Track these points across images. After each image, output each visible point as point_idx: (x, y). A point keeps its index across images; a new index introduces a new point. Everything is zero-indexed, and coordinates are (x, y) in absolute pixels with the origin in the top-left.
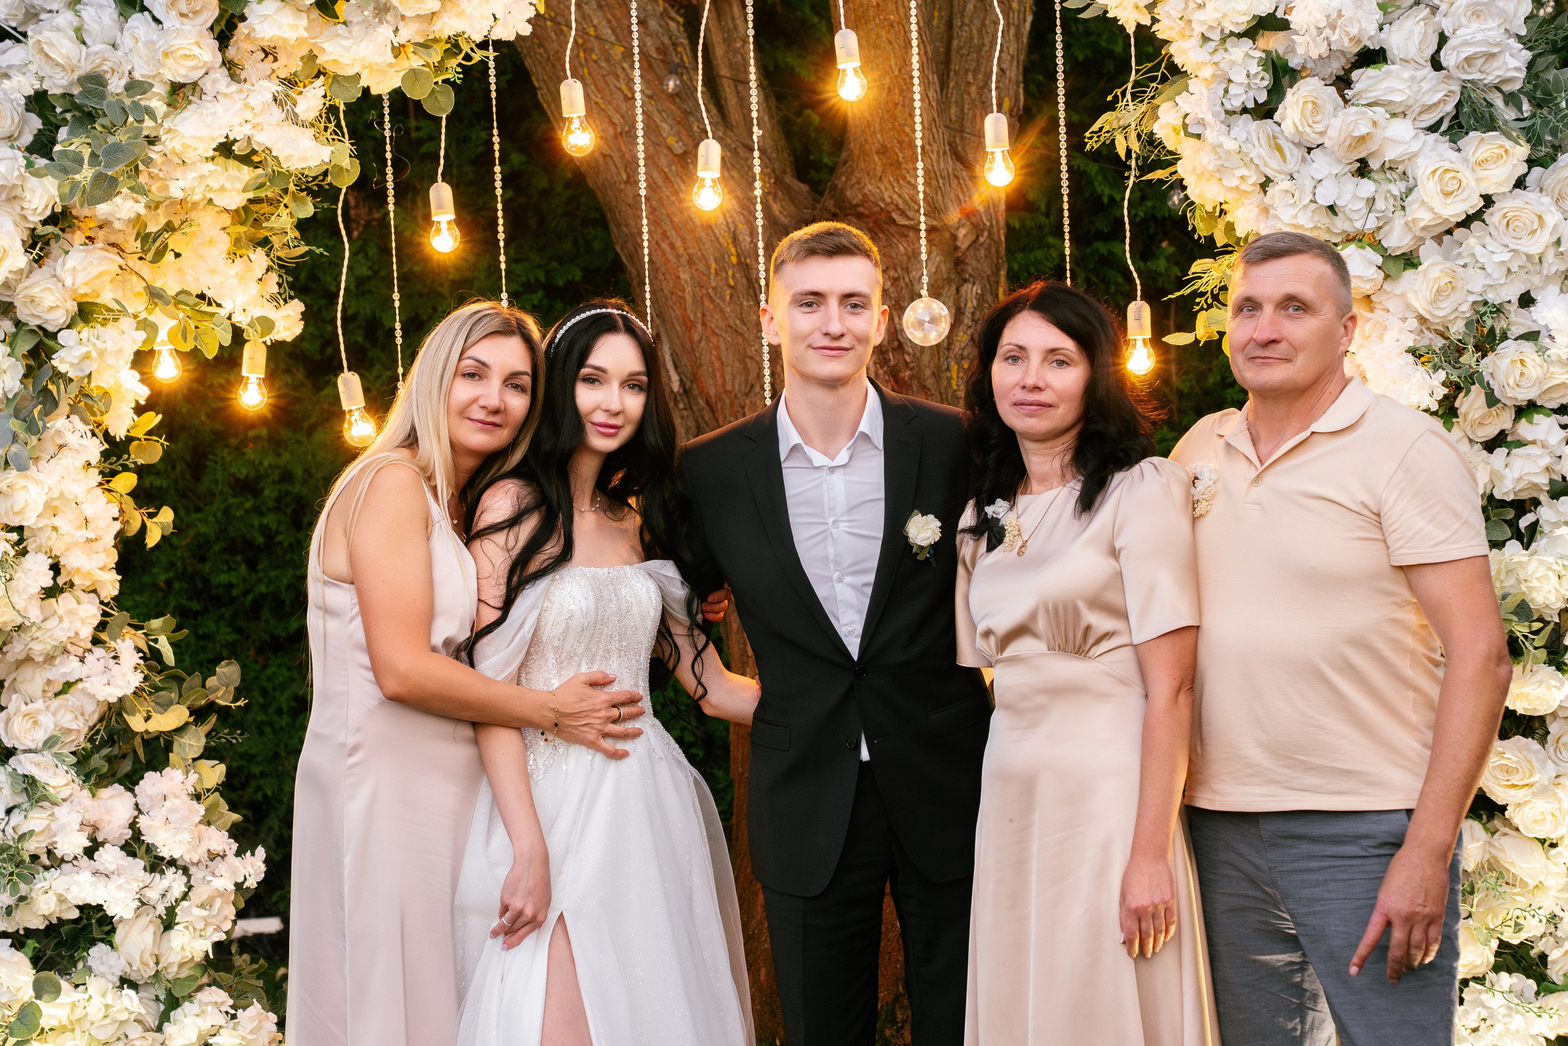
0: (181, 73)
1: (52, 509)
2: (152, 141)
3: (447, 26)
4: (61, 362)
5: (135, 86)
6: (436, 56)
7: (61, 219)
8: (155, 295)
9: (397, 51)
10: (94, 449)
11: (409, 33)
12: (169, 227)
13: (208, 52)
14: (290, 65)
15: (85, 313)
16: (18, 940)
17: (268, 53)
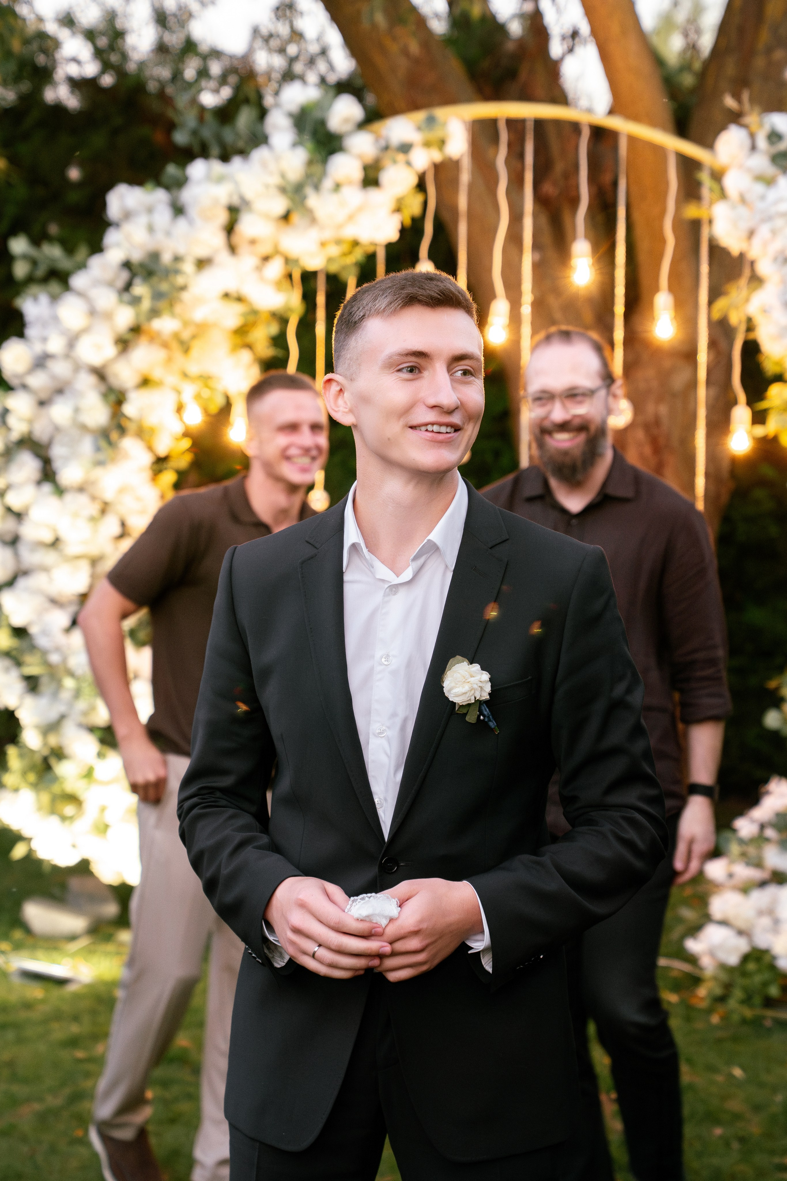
0: (202, 252)
1: (122, 490)
2: (183, 288)
3: (350, 232)
4: (129, 409)
5: (177, 259)
6: (345, 247)
7: (136, 330)
8: (185, 375)
9: (323, 244)
10: (147, 459)
11: (328, 234)
12: (194, 337)
13: (218, 239)
14: (265, 249)
15: (145, 382)
16: (92, 729)
17: (253, 242)
